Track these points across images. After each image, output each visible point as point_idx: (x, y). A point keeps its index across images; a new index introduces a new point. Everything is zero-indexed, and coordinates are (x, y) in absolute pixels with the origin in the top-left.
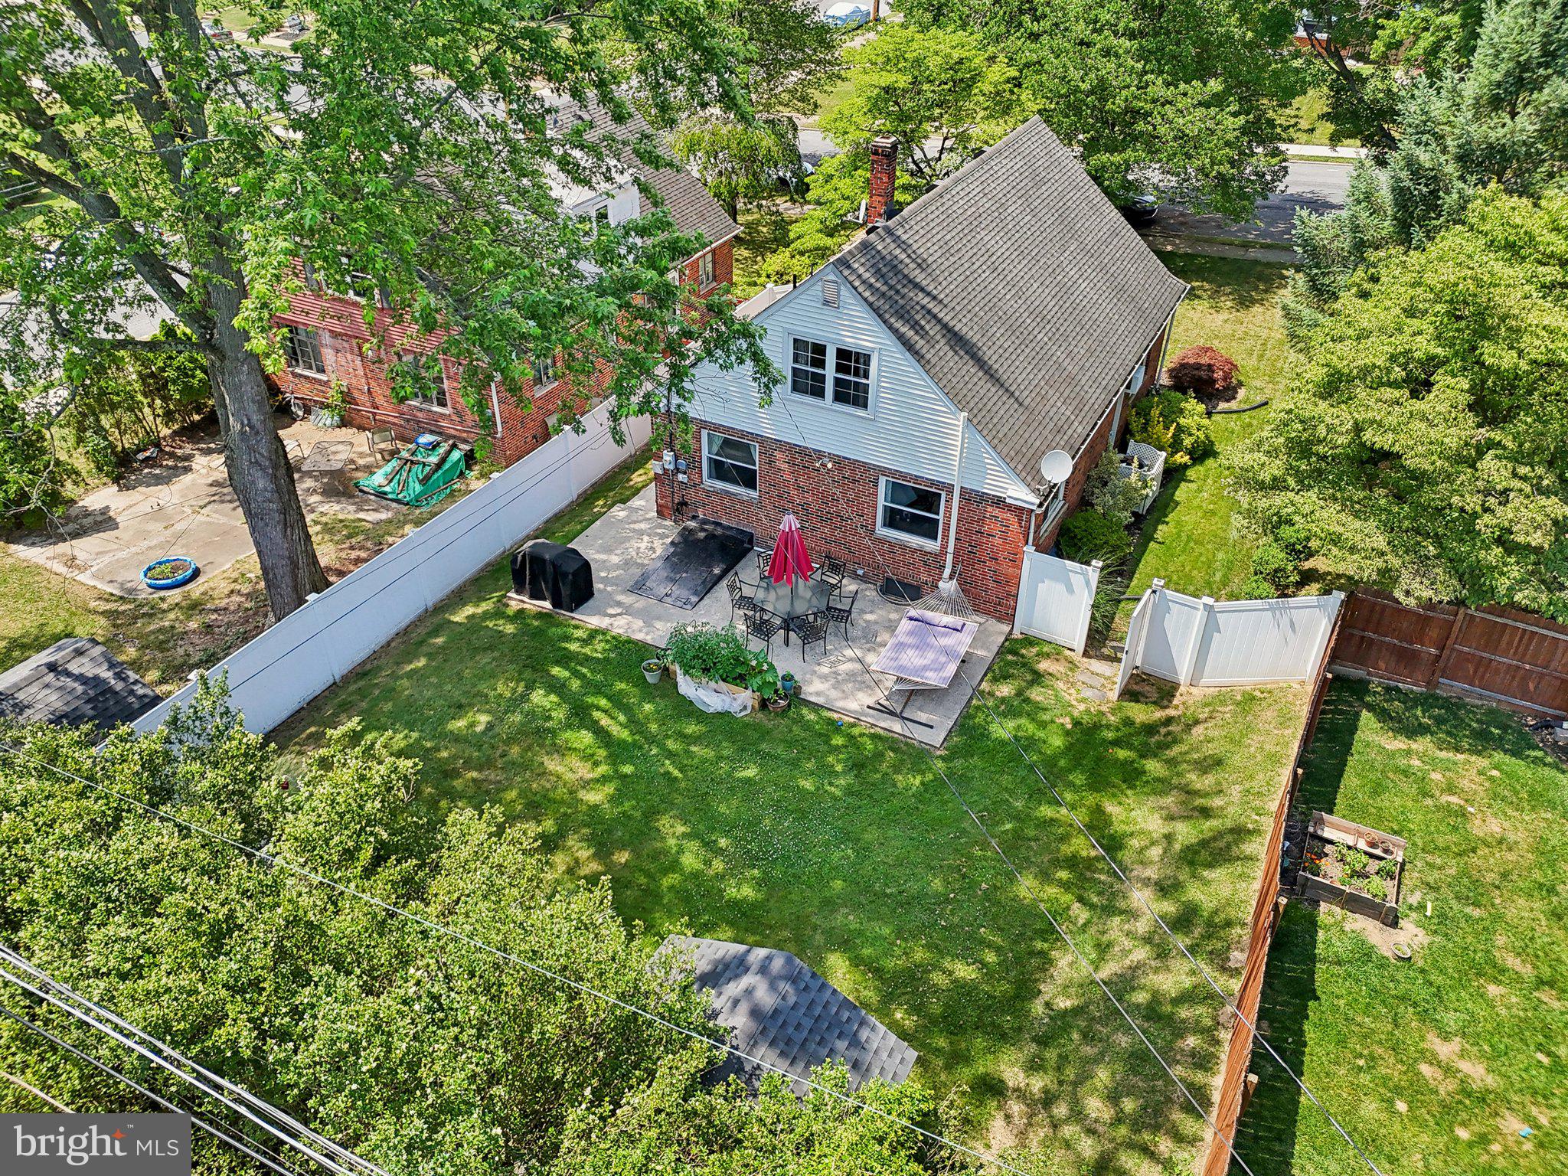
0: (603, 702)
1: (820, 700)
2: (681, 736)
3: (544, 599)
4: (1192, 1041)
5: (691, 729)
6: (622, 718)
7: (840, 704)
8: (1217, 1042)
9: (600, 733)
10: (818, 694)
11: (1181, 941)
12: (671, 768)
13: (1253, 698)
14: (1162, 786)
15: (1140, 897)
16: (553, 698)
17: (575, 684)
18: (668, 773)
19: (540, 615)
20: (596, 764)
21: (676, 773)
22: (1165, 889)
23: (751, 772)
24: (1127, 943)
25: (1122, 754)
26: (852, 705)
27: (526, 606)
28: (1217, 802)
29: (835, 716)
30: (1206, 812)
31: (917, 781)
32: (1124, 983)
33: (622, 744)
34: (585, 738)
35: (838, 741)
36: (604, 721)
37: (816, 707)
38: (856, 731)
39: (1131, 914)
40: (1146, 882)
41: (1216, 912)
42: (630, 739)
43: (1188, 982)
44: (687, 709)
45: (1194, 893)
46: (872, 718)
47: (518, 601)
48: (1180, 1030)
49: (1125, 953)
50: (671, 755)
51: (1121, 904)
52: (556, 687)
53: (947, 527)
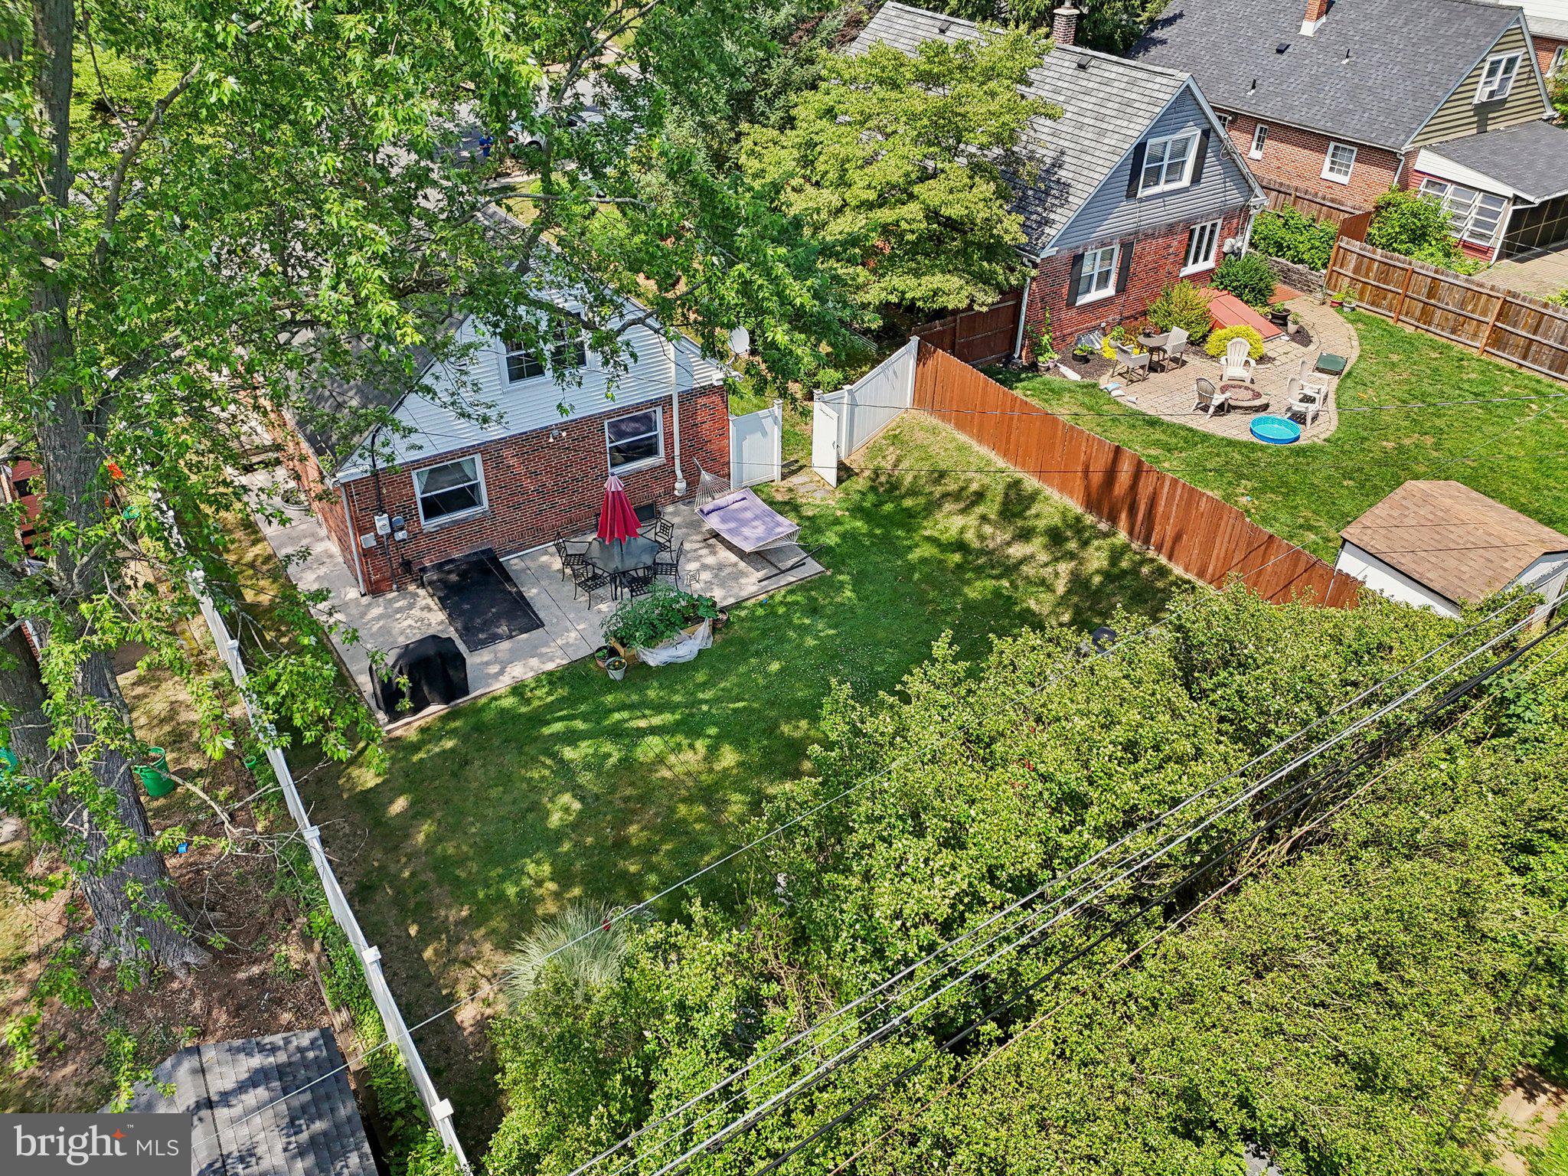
0: (617, 716)
1: (732, 601)
2: (703, 686)
3: (428, 705)
4: (1145, 570)
5: (701, 677)
6: (647, 712)
7: (744, 594)
8: (1152, 560)
9: (653, 731)
10: (725, 598)
11: (1072, 545)
12: (731, 706)
13: (895, 436)
14: (932, 506)
15: (1017, 551)
16: (584, 744)
17: (579, 725)
18: (735, 710)
19: (445, 718)
20: (691, 746)
21: (741, 705)
22: (1025, 535)
23: (775, 666)
24: (1050, 569)
25: (889, 507)
26: (753, 589)
28: (974, 487)
29: (753, 601)
30: (980, 496)
31: (848, 594)
32: (1079, 583)
33: (677, 723)
34: (653, 745)
35: (781, 610)
36: (642, 724)
37: (738, 605)
38: (778, 598)
39: (1025, 560)
40: (1009, 544)
41: (1064, 520)
42: (678, 717)
43: (1105, 554)
44: (672, 671)
45: (1041, 524)
46: (770, 584)
47: (408, 728)
48: (1134, 571)
49: (1057, 574)
50: (716, 700)
51: (1012, 561)
52: (572, 738)
53: (669, 435)
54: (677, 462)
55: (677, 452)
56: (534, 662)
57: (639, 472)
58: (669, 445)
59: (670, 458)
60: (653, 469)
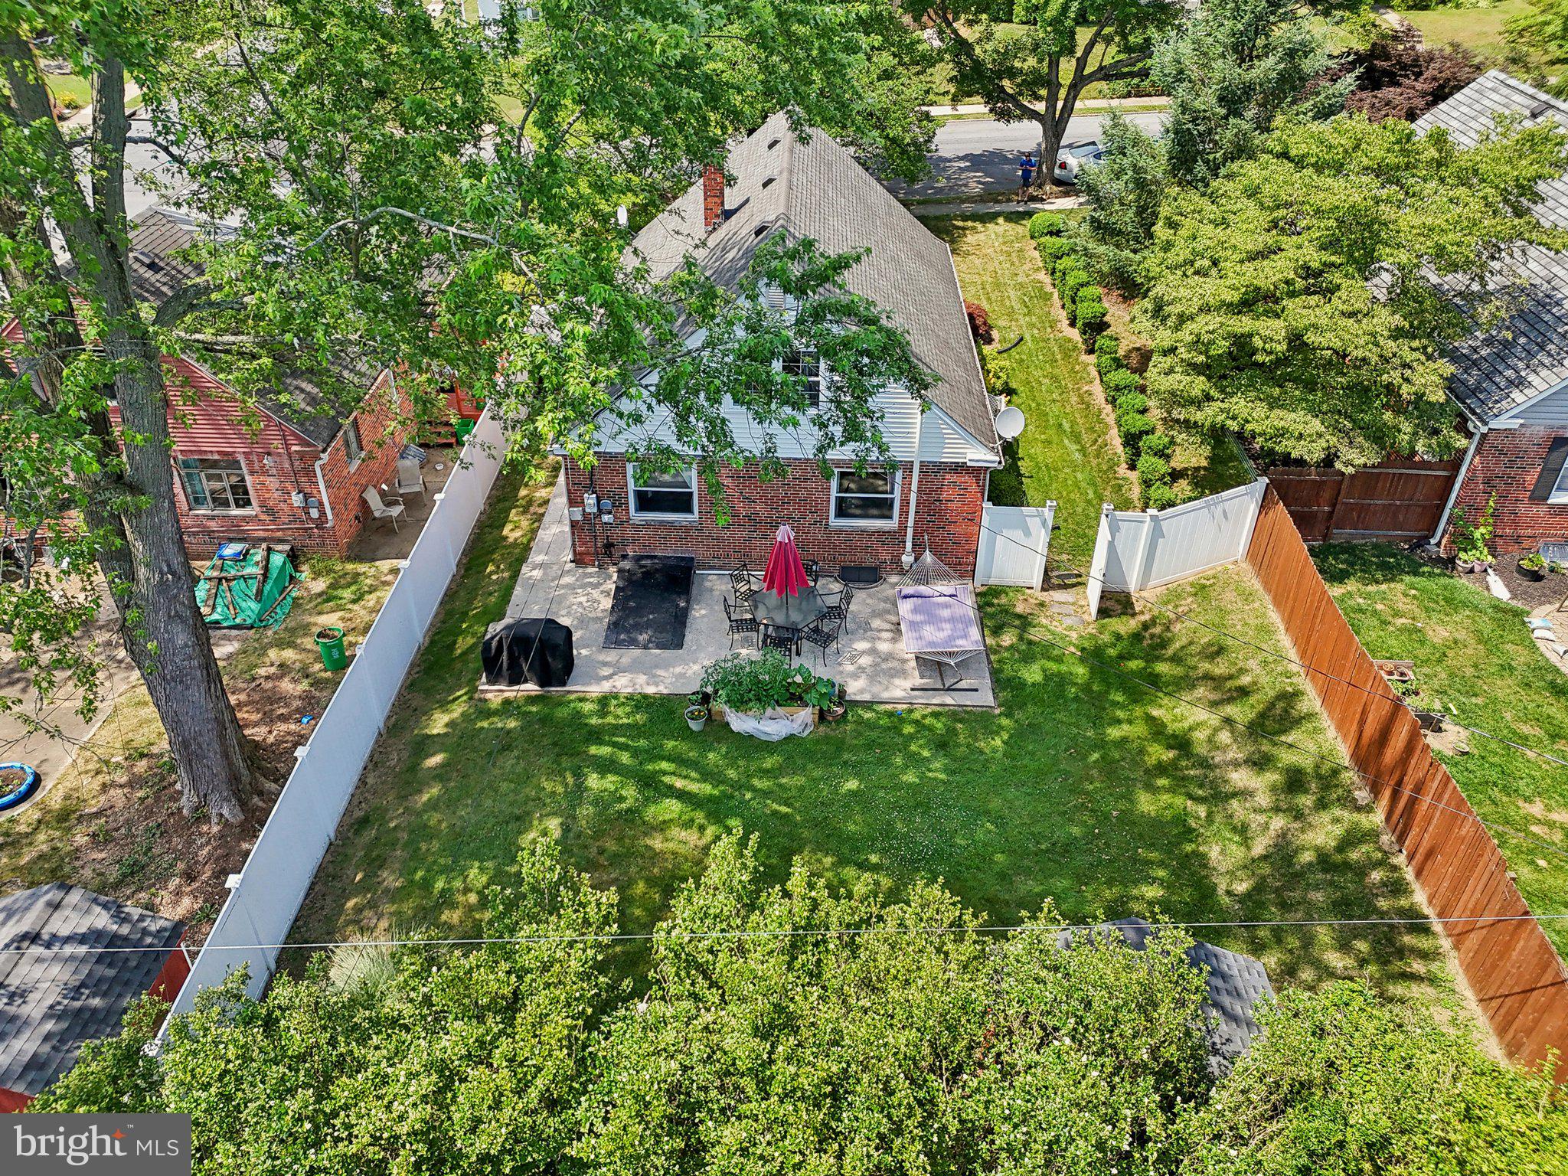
0: (664, 765)
1: (867, 697)
2: (765, 773)
3: (526, 681)
4: (1376, 876)
5: (769, 763)
6: (693, 774)
7: (885, 695)
8: (1395, 868)
9: (682, 795)
10: (862, 691)
11: (1306, 801)
12: (775, 806)
13: (1204, 587)
14: (1185, 683)
15: (1240, 778)
16: (611, 778)
17: (625, 758)
18: (775, 813)
19: (532, 700)
20: (702, 829)
21: (784, 809)
22: (1260, 763)
23: (852, 784)
24: (1261, 819)
25: (1134, 665)
26: (898, 693)
27: (506, 694)
28: (1245, 680)
29: (889, 707)
30: (1244, 692)
31: (998, 742)
32: (1282, 853)
33: (711, 799)
34: (672, 807)
35: (908, 729)
36: (679, 783)
37: (868, 705)
38: (916, 715)
39: (1244, 794)
40: (1236, 764)
41: (1317, 766)
42: (716, 792)
43: (1339, 831)
44: (750, 745)
45: (1287, 758)
46: (921, 698)
47: (495, 693)
48: (1361, 871)
49: (1266, 826)
50: (766, 794)
51: (1228, 789)
52: (605, 767)
53: (905, 503)
54: (910, 531)
55: (911, 523)
56: (642, 679)
57: (863, 531)
58: (904, 513)
59: (903, 526)
60: (881, 533)
